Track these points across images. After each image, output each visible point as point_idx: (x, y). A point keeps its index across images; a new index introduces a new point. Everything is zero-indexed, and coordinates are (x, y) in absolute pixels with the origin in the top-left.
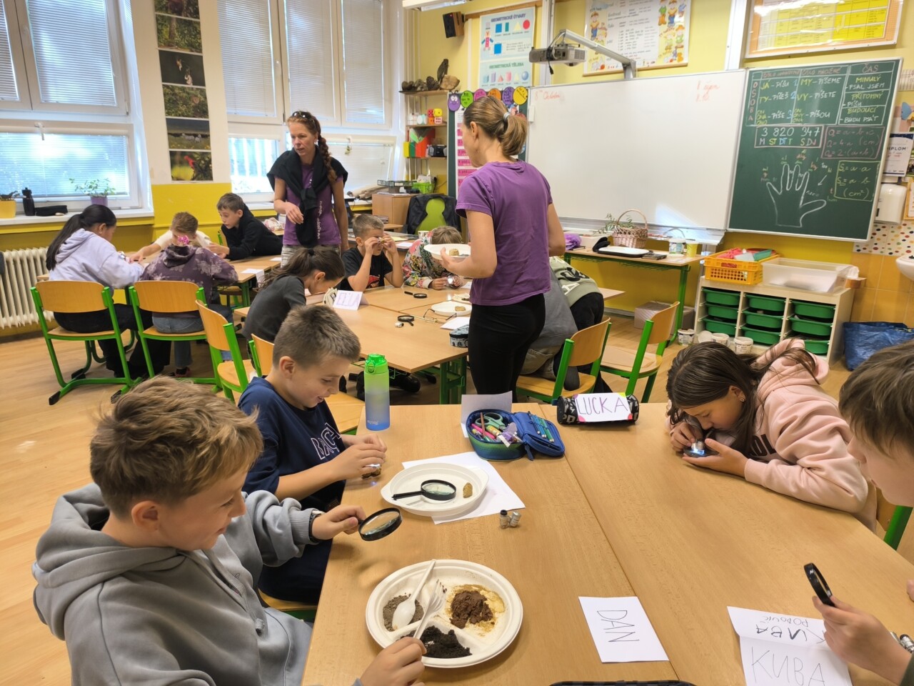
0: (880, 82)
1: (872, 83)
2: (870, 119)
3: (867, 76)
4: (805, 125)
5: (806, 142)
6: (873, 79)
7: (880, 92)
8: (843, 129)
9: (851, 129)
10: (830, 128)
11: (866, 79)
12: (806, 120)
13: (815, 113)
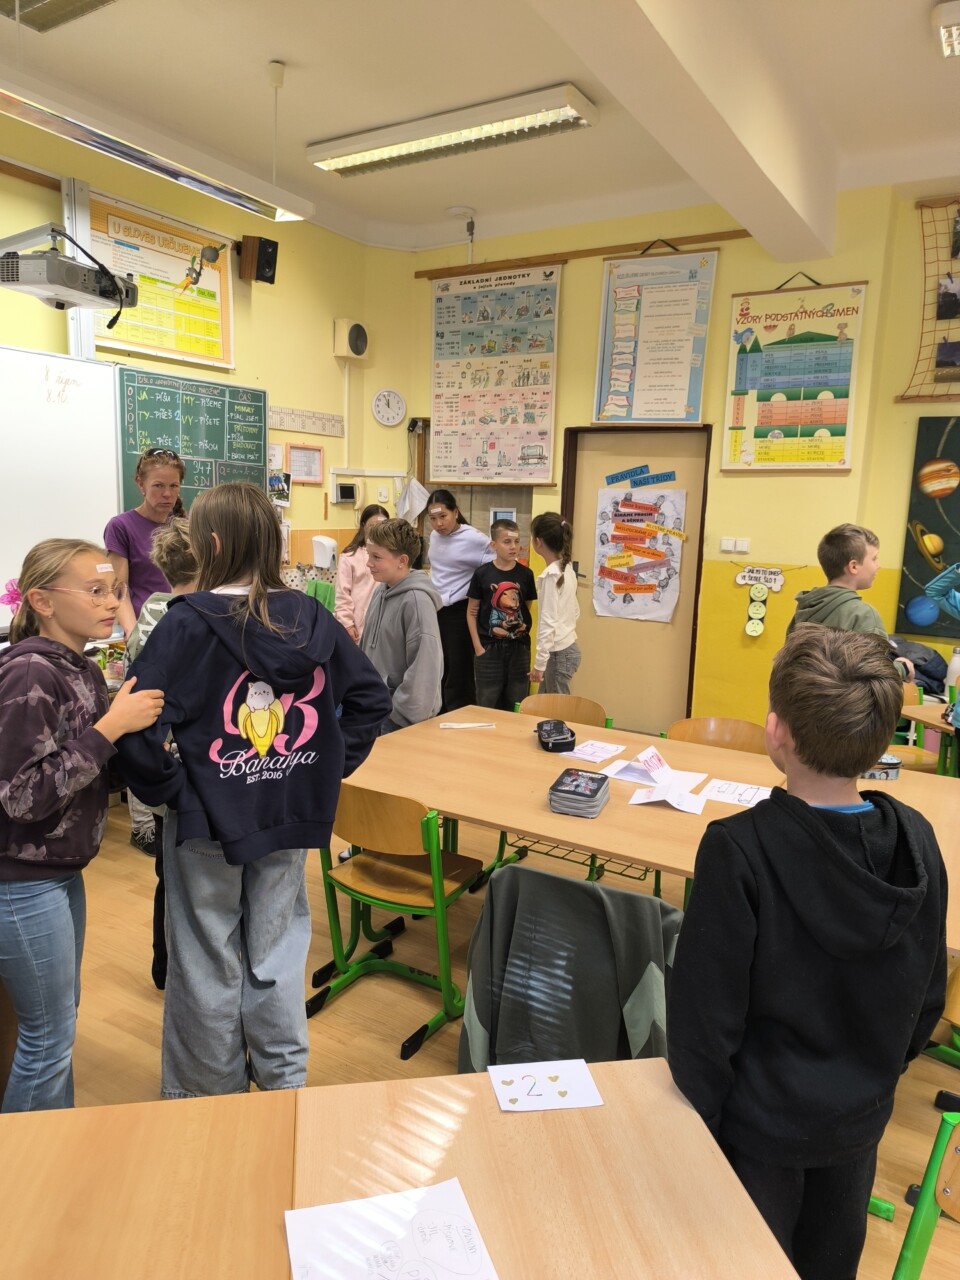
0: (255, 414)
1: (249, 414)
2: (253, 458)
3: (244, 405)
4: (196, 458)
5: (199, 479)
6: (248, 410)
7: (255, 426)
8: (232, 467)
9: (238, 468)
10: (220, 465)
11: (243, 409)
12: (196, 452)
13: (203, 444)
